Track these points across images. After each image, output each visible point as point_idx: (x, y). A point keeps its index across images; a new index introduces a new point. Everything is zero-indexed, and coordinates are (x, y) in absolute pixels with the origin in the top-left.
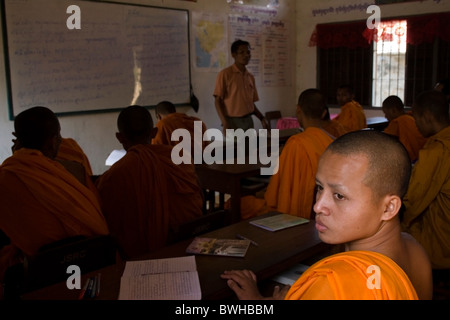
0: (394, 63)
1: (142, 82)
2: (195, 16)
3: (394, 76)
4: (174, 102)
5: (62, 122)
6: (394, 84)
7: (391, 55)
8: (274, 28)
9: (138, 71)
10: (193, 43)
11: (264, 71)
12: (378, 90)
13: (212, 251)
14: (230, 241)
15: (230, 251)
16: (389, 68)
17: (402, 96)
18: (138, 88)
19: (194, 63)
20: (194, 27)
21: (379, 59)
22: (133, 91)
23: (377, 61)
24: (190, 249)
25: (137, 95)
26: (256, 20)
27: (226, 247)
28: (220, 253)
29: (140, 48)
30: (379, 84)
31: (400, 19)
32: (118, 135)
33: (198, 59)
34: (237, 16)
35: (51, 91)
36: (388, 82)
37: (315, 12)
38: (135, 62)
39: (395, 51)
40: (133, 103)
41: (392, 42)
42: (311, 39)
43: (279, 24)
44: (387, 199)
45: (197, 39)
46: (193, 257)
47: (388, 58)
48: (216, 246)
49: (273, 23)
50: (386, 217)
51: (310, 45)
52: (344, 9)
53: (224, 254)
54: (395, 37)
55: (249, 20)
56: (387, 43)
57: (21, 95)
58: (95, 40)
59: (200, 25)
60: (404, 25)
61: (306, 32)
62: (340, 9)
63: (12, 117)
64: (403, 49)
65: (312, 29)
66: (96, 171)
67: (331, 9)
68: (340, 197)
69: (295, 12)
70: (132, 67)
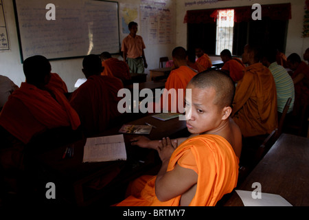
0: (227, 32)
1: (93, 42)
2: (122, 5)
3: (227, 39)
4: (110, 52)
5: (52, 64)
6: (227, 43)
7: (226, 28)
8: (164, 12)
9: (91, 36)
10: (121, 20)
11: (159, 35)
12: (219, 46)
13: (132, 131)
14: (141, 126)
15: (142, 131)
16: (225, 34)
17: (231, 50)
18: (91, 45)
19: (121, 31)
20: (121, 11)
21: (220, 30)
22: (88, 47)
23: (218, 31)
24: (120, 131)
25: (91, 49)
26: (154, 8)
27: (140, 129)
28: (137, 133)
29: (92, 23)
30: (219, 43)
31: (231, 8)
32: (83, 70)
33: (123, 29)
34: (144, 5)
35: (44, 47)
36: (224, 42)
37: (186, 4)
38: (90, 31)
39: (228, 26)
40: (89, 53)
41: (226, 21)
42: (185, 19)
43: (167, 10)
44: (225, 108)
45: (123, 18)
46: (122, 135)
47: (224, 30)
48: (134, 129)
49: (164, 10)
50: (224, 118)
51: (184, 22)
52: (201, 3)
53: (139, 133)
54: (228, 18)
55: (151, 8)
56: (224, 21)
57: (27, 50)
58: (67, 18)
59: (124, 11)
60: (233, 11)
61: (181, 16)
62: (199, 3)
63: (23, 62)
64: (232, 25)
65: (185, 13)
66: (70, 90)
67: (195, 3)
68: (201, 111)
69: (176, 4)
70: (88, 33)
